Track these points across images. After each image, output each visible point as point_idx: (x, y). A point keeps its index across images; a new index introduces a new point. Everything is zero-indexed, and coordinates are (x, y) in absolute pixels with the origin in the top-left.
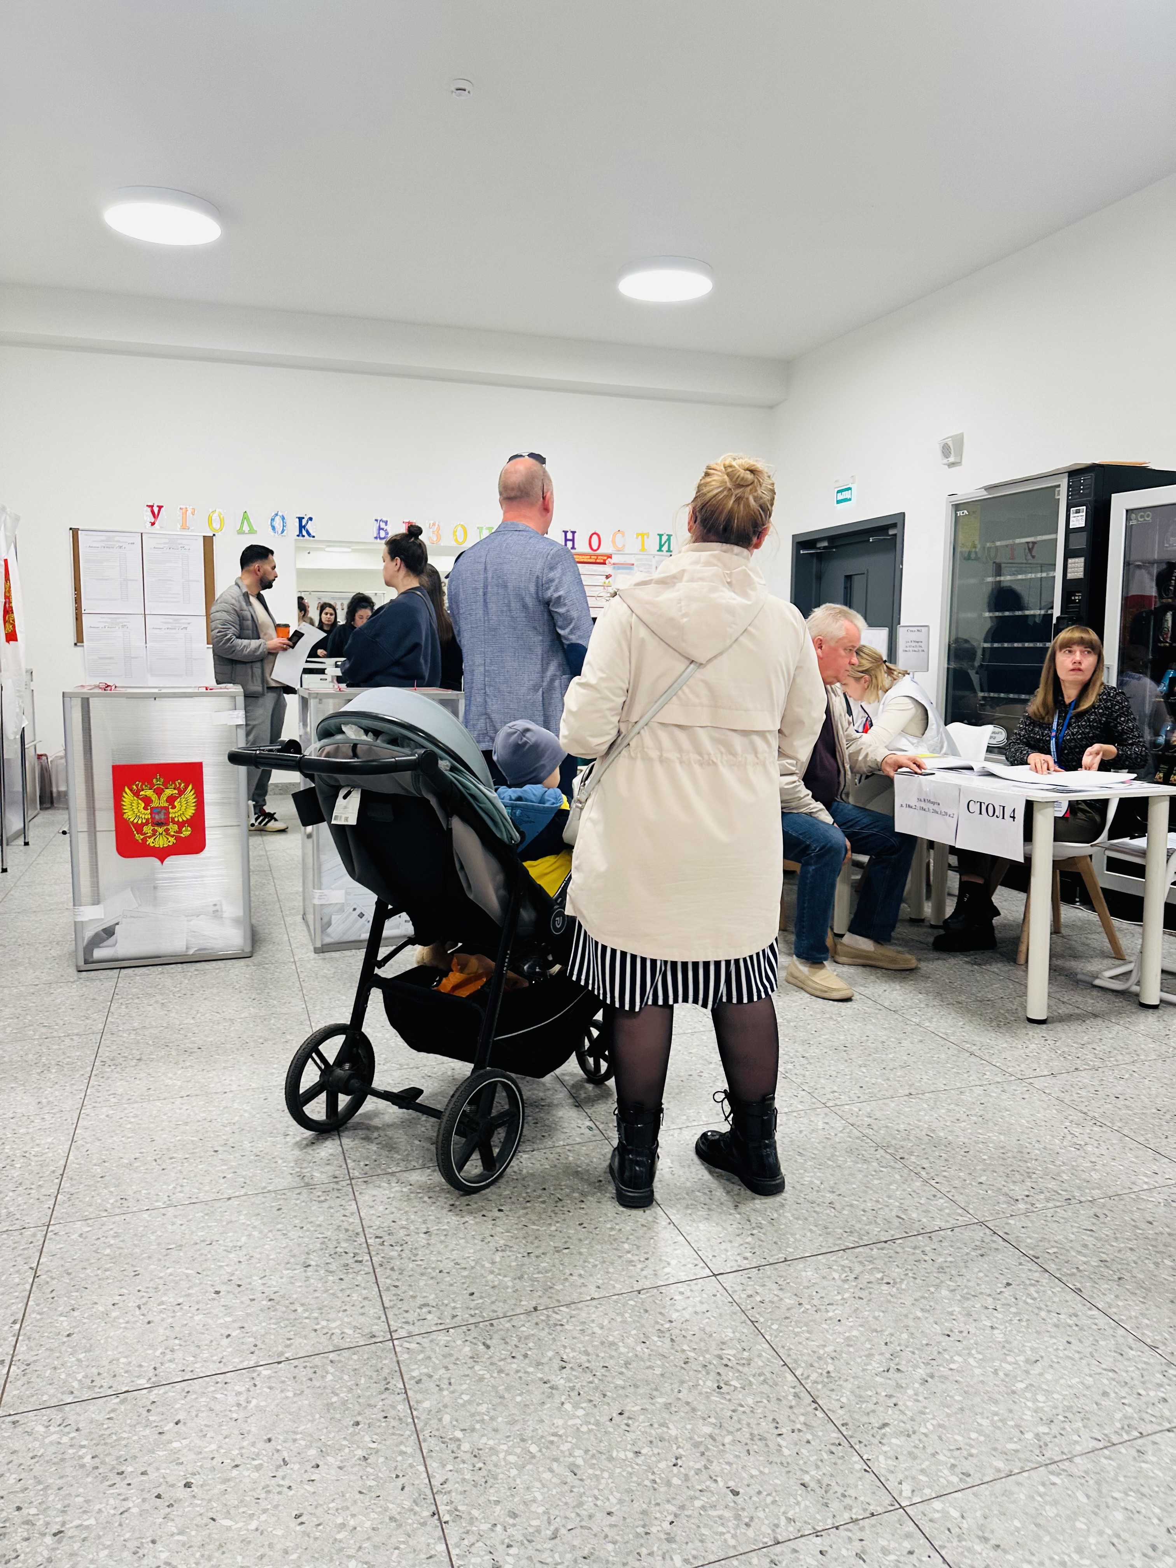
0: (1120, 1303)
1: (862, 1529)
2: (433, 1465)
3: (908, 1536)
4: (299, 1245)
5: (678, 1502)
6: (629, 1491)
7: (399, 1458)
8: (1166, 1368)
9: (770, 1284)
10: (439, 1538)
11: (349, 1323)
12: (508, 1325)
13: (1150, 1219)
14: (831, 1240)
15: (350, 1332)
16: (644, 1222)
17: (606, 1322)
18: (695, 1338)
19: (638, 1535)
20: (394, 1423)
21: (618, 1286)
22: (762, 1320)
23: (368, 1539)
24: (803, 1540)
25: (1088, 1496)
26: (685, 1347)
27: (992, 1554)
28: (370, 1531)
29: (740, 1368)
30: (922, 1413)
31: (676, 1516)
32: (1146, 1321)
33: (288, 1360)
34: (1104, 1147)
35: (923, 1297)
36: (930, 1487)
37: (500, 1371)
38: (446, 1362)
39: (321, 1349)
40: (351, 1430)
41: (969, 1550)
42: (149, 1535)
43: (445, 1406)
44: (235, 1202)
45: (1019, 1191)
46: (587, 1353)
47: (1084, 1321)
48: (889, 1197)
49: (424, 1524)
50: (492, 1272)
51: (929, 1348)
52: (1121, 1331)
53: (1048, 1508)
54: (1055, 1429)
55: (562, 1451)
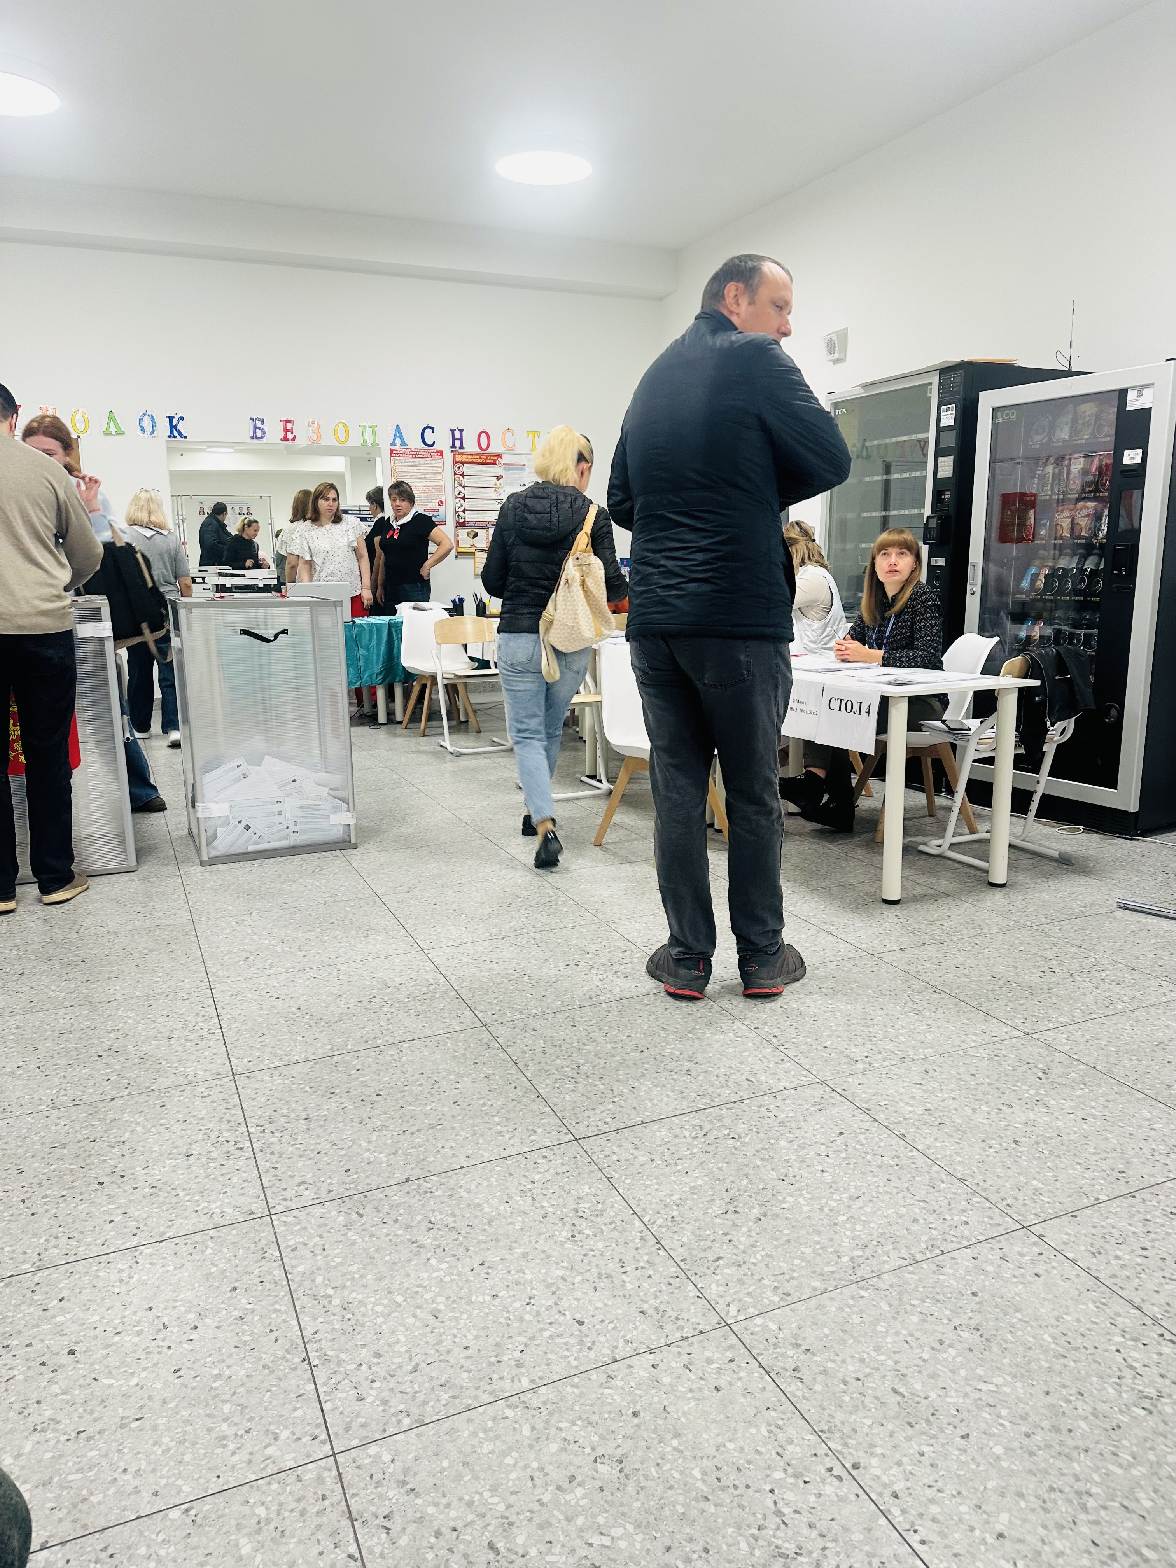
0: (938, 1145)
1: (691, 1345)
2: (305, 1319)
3: (731, 1347)
4: (182, 1137)
5: (529, 1334)
6: (486, 1328)
7: (274, 1316)
8: (970, 1196)
9: (626, 1144)
10: (309, 1380)
11: (229, 1203)
12: (381, 1195)
13: (974, 1072)
14: (685, 1103)
15: (230, 1211)
16: (514, 1097)
17: (473, 1187)
18: (555, 1196)
19: (491, 1364)
20: (268, 1286)
21: (486, 1155)
22: (616, 1176)
23: (242, 1385)
24: (637, 1357)
25: (890, 1305)
26: (545, 1204)
27: (803, 1357)
28: (244, 1378)
29: (593, 1218)
30: (753, 1246)
31: (526, 1345)
32: (959, 1159)
33: (169, 1238)
34: (940, 1011)
35: (764, 1149)
36: (754, 1307)
37: (372, 1235)
38: (320, 1231)
39: (201, 1227)
40: (229, 1294)
41: (782, 1355)
42: (35, 1396)
43: (319, 1269)
44: (119, 1102)
45: (859, 1053)
46: (453, 1215)
47: (905, 1161)
48: (741, 1063)
49: (295, 1369)
50: (368, 1150)
51: (765, 1192)
52: (936, 1168)
53: (854, 1316)
54: (868, 1252)
55: (426, 1300)
